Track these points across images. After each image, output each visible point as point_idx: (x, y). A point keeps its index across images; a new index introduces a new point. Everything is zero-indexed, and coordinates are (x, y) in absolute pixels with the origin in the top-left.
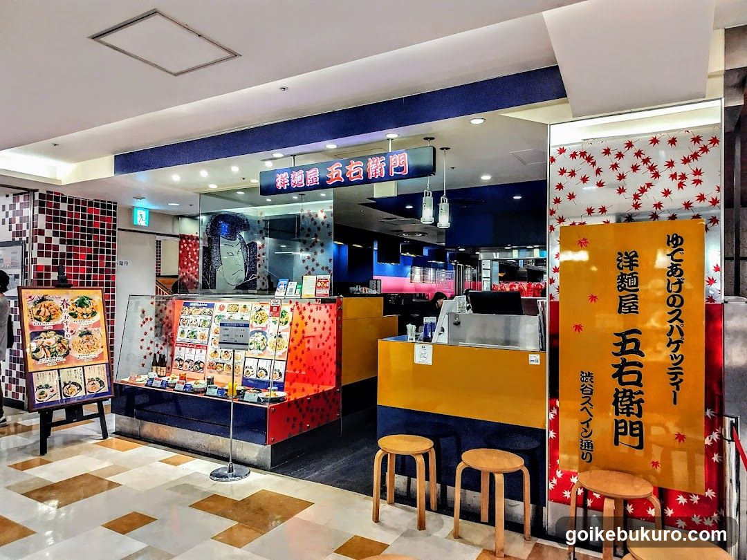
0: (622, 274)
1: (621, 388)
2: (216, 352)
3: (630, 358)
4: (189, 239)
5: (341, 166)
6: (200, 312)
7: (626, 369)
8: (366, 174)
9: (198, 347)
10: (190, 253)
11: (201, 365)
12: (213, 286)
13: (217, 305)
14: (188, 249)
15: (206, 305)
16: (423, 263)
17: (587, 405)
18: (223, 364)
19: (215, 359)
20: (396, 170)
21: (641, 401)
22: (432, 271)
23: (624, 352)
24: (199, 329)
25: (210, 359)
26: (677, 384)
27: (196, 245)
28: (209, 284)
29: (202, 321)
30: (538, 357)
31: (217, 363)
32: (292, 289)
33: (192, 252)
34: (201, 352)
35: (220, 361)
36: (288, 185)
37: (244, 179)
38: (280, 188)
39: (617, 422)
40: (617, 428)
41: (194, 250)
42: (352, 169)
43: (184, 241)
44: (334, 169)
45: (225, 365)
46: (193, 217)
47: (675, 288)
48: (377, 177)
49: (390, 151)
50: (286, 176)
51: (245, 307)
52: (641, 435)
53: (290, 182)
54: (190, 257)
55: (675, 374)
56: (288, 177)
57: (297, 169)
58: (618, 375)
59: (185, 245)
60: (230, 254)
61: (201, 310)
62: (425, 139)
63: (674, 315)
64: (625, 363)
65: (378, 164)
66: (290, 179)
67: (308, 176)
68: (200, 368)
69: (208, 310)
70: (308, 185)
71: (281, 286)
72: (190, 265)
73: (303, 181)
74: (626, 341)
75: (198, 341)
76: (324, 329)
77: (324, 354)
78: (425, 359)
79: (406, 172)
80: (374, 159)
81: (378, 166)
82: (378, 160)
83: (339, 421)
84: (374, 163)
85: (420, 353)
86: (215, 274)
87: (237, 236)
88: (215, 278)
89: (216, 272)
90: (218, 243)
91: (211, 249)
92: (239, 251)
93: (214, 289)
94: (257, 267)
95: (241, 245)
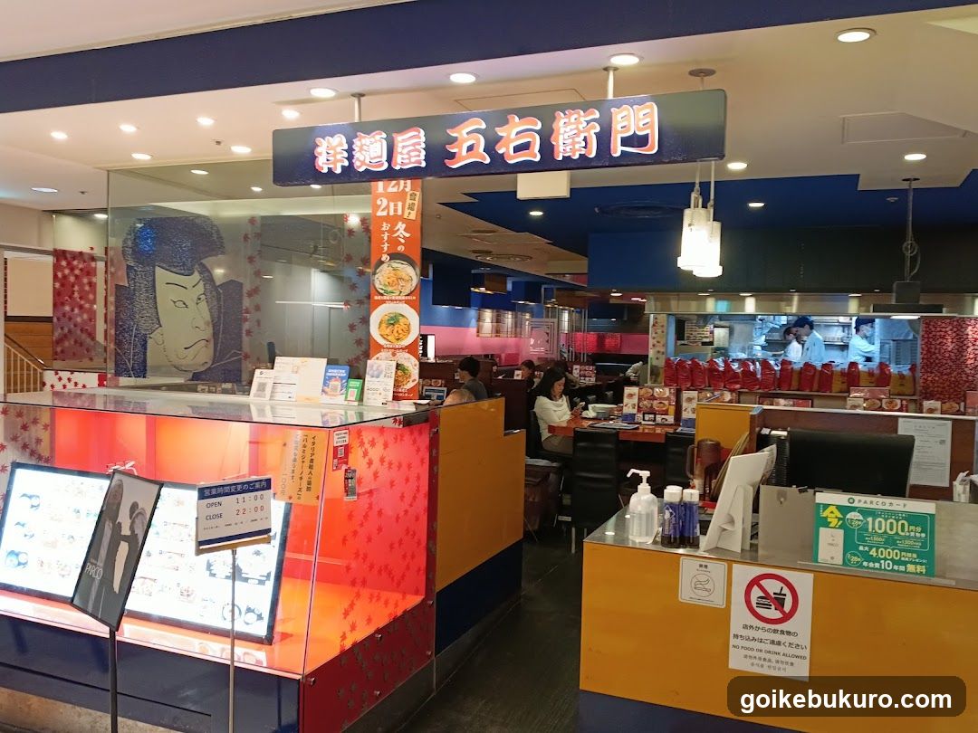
4: (74, 259)
5: (483, 126)
8: (547, 148)
10: (76, 288)
12: (141, 370)
14: (72, 279)
16: (500, 303)
20: (625, 142)
22: (510, 316)
27: (90, 272)
33: (81, 286)
36: (346, 163)
37: (218, 143)
38: (325, 170)
41: (85, 281)
42: (513, 135)
43: (64, 263)
44: (464, 132)
46: (81, 215)
48: (576, 157)
49: (610, 96)
50: (341, 144)
53: (350, 158)
54: (76, 295)
56: (346, 147)
57: (367, 128)
59: (67, 271)
60: (181, 304)
62: (693, 73)
65: (581, 127)
66: (350, 151)
67: (399, 148)
70: (398, 168)
72: (76, 311)
73: (385, 158)
76: (407, 480)
77: (407, 534)
78: (707, 593)
79: (652, 148)
80: (571, 114)
81: (580, 132)
82: (580, 116)
83: (430, 666)
84: (570, 124)
85: (695, 580)
86: (144, 346)
87: (197, 266)
88: (145, 354)
89: (146, 342)
90: (151, 278)
91: (134, 290)
92: (200, 299)
93: (144, 377)
94: (244, 335)
95: (204, 285)
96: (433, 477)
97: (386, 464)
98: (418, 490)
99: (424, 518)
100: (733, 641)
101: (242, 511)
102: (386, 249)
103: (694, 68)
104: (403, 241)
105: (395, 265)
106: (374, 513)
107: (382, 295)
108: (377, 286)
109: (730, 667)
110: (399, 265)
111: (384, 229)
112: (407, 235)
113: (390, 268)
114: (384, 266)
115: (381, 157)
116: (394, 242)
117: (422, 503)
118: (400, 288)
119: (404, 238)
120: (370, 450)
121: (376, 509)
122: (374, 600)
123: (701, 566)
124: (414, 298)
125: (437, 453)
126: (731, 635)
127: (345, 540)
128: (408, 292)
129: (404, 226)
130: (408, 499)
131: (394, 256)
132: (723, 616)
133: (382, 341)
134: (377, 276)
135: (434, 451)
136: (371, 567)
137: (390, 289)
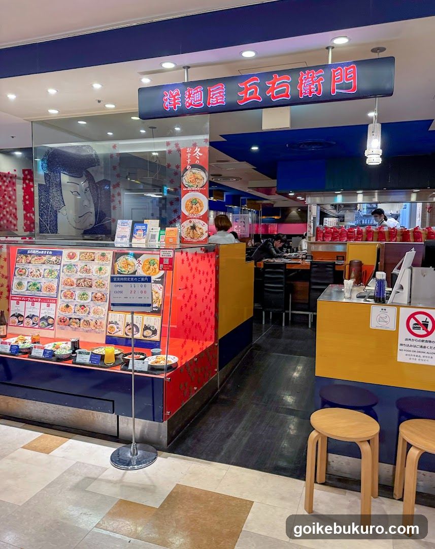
2: (67, 306)
5: (258, 81)
6: (42, 261)
9: (43, 300)
11: (50, 321)
12: (54, 230)
13: (65, 252)
15: (51, 253)
18: (80, 320)
19: (67, 314)
24: (43, 280)
25: (61, 314)
28: (49, 227)
29: (47, 271)
31: (70, 319)
32: (155, 235)
34: (48, 306)
35: (73, 316)
38: (169, 109)
44: (248, 85)
45: (82, 321)
46: (7, 152)
48: (311, 96)
49: (330, 62)
50: (178, 94)
51: (103, 255)
53: (183, 102)
56: (181, 95)
60: (76, 193)
61: (45, 258)
62: (373, 50)
66: (183, 98)
67: (211, 95)
68: (49, 324)
69: (54, 258)
70: (209, 106)
71: (139, 232)
73: (203, 101)
75: (44, 293)
76: (207, 281)
77: (207, 308)
78: (385, 323)
79: (354, 89)
80: (309, 73)
81: (314, 82)
82: (314, 74)
83: (217, 376)
84: (308, 78)
85: (379, 317)
86: (56, 217)
87: (84, 172)
88: (56, 220)
89: (57, 214)
90: (58, 180)
91: (49, 187)
92: (86, 190)
93: (56, 233)
94: (112, 209)
95: (89, 182)
96: (217, 280)
97: (198, 271)
98: (211, 287)
99: (214, 301)
100: (400, 347)
101: (133, 292)
102: (189, 162)
103: (375, 46)
104: (198, 158)
105: (194, 171)
106: (193, 296)
107: (187, 188)
108: (184, 183)
109: (398, 361)
110: (196, 171)
111: (188, 151)
112: (201, 154)
113: (191, 173)
114: (188, 172)
115: (201, 100)
116: (193, 158)
117: (213, 293)
118: (197, 183)
119: (199, 156)
120: (191, 263)
121: (194, 294)
122: (194, 340)
123: (382, 309)
124: (205, 189)
125: (218, 268)
126: (399, 345)
127: (182, 308)
128: (201, 186)
129: (199, 149)
130: (207, 291)
131: (193, 166)
132: (395, 334)
133: (187, 214)
134: (184, 177)
135: (217, 267)
136: (193, 323)
137: (191, 184)
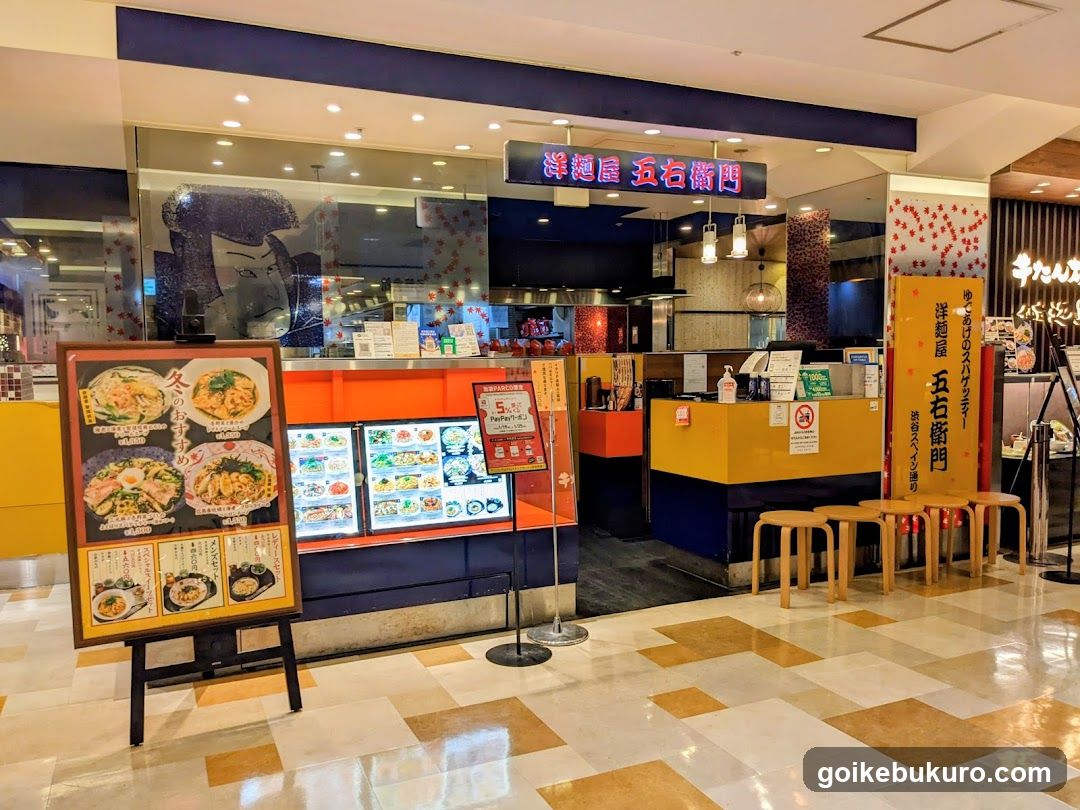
0: (939, 323)
1: (935, 421)
3: (941, 394)
7: (939, 404)
8: (687, 182)
17: (915, 441)
21: (946, 430)
23: (938, 390)
26: (965, 413)
30: (876, 403)
39: (933, 451)
40: (932, 456)
47: (967, 334)
52: (945, 459)
55: (965, 403)
58: (934, 411)
60: (246, 273)
63: (965, 358)
64: (938, 400)
74: (939, 380)
78: (781, 420)
79: (737, 189)
90: (206, 247)
91: (182, 257)
95: (276, 256)
100: (791, 441)
115: (592, 172)
123: (778, 407)
126: (790, 438)
132: (787, 430)
